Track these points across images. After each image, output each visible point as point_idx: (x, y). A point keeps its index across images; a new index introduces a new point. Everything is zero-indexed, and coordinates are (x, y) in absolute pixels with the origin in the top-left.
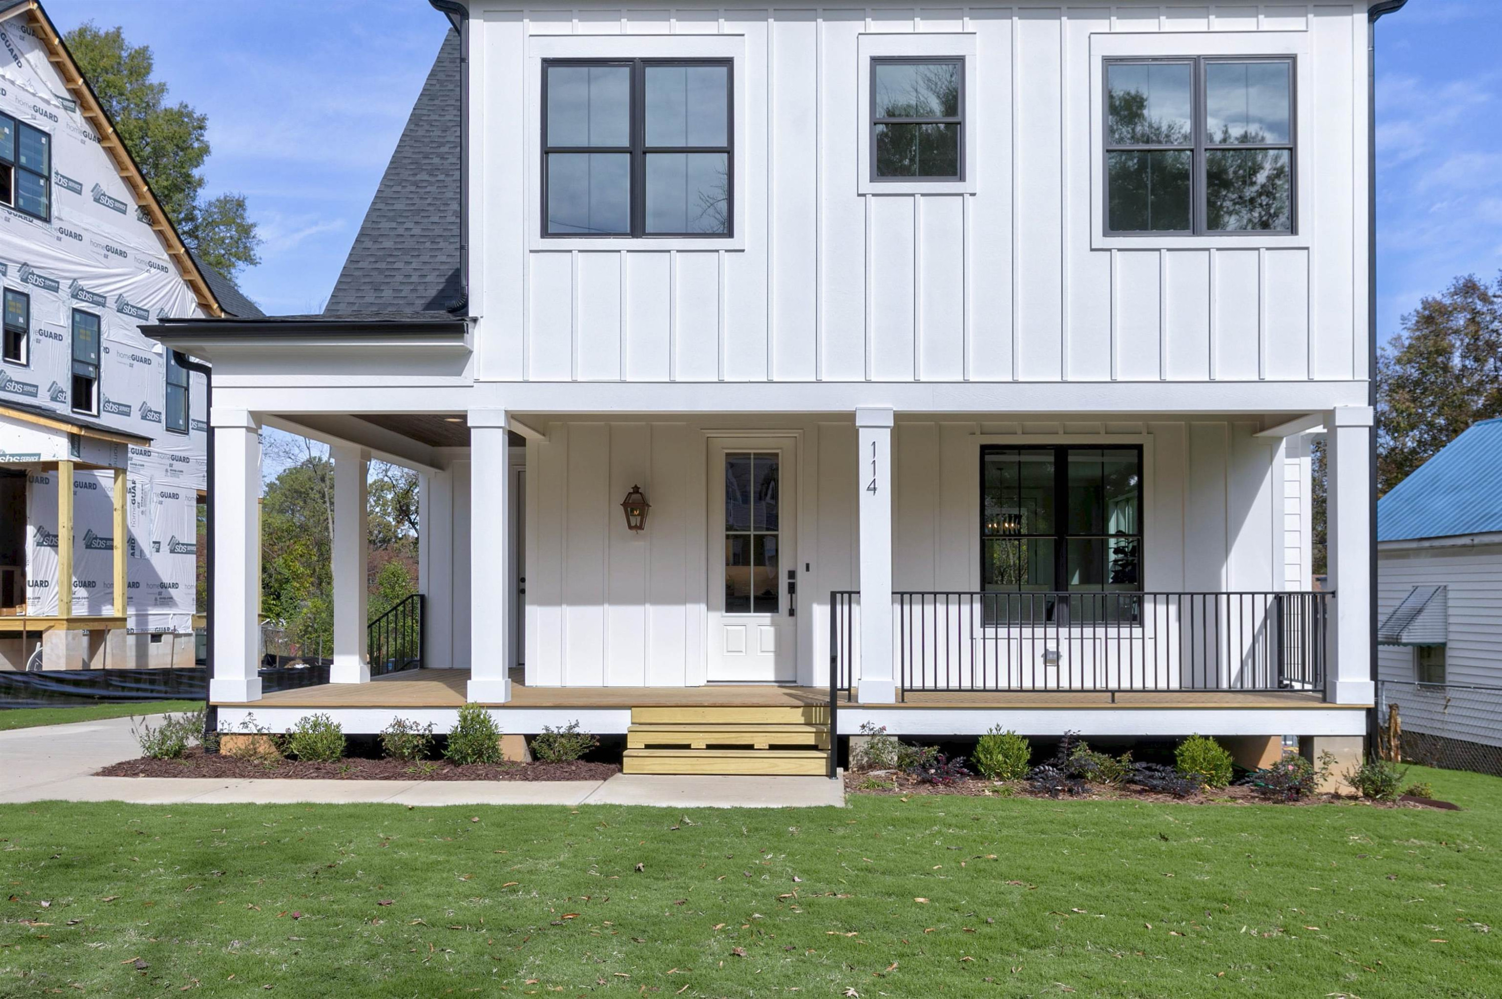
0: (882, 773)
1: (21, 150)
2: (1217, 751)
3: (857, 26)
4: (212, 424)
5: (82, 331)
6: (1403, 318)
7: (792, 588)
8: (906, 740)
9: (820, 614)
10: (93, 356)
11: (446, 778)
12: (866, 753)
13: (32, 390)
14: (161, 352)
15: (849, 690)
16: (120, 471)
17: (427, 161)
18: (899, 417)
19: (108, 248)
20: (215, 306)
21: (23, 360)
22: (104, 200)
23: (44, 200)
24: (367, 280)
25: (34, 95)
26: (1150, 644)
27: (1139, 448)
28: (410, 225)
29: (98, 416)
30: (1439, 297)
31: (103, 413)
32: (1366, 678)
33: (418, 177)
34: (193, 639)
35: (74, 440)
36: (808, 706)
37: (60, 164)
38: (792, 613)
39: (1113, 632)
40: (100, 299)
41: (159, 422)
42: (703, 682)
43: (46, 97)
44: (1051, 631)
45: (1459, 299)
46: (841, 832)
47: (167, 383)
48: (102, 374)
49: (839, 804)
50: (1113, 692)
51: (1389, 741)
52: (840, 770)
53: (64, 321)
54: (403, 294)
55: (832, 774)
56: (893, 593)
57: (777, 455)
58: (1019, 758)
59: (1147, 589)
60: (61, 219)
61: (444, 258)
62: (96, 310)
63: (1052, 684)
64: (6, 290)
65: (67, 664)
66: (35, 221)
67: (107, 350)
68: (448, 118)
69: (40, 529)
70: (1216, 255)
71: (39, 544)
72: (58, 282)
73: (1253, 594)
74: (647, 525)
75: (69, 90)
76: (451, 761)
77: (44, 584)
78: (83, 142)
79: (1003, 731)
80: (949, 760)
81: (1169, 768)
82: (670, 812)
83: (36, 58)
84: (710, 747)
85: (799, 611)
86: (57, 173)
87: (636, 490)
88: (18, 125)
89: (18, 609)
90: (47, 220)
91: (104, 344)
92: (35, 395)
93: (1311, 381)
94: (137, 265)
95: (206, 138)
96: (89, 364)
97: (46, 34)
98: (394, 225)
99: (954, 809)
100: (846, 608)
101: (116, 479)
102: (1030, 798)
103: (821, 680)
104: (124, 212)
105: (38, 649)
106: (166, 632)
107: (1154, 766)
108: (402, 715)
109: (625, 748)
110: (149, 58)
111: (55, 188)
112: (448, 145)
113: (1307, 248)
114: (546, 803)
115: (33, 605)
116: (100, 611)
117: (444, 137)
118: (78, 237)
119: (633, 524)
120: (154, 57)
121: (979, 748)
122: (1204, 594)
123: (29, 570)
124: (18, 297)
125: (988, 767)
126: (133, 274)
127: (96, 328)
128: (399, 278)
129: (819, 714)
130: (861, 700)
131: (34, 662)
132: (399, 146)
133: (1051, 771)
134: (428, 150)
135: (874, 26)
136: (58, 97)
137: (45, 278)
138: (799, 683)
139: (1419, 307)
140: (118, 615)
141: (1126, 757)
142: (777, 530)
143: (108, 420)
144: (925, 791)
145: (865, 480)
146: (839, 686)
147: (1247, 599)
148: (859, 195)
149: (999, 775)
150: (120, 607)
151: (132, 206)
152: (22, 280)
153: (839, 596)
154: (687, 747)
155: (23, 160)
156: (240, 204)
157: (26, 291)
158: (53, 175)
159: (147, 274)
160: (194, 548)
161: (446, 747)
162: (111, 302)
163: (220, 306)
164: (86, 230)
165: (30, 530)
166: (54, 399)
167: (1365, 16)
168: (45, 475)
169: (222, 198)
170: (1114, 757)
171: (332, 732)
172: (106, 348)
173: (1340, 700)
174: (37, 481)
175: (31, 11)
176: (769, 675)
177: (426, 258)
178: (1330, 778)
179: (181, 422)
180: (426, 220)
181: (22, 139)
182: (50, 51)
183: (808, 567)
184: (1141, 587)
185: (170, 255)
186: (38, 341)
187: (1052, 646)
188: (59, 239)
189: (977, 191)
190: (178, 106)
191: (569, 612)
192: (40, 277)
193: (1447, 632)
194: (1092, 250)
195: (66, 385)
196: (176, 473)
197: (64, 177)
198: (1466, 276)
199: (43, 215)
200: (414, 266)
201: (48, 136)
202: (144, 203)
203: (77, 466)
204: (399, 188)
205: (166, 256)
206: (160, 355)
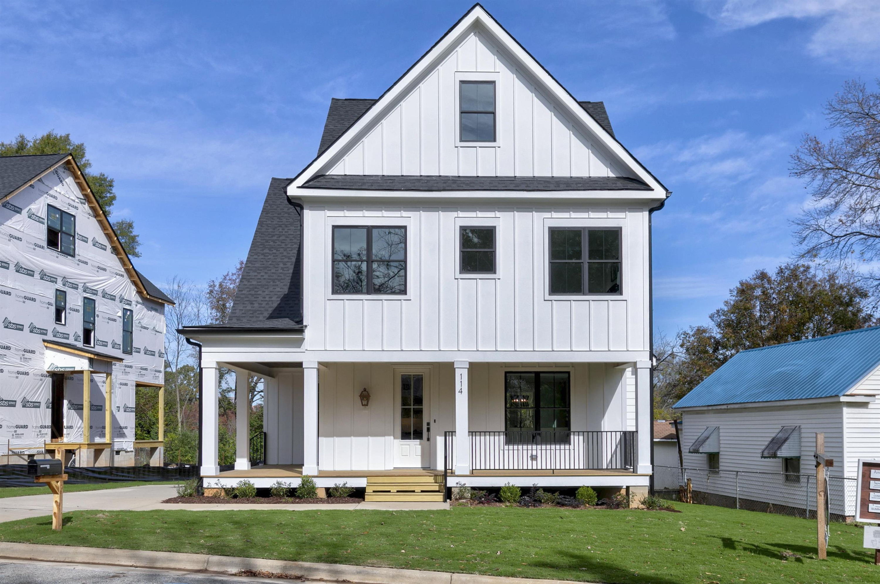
0: (464, 501)
1: (63, 224)
2: (591, 491)
3: (455, 214)
4: (202, 367)
5: (88, 307)
6: (731, 291)
7: (428, 430)
8: (473, 488)
9: (440, 440)
10: (92, 319)
11: (298, 503)
12: (458, 493)
13: (66, 336)
14: (120, 315)
15: (452, 469)
16: (109, 374)
17: (267, 244)
18: (471, 364)
19: (99, 268)
20: (145, 292)
21: (63, 322)
22: (97, 245)
23: (72, 247)
24: (247, 299)
25: (68, 198)
26: (572, 451)
27: (569, 373)
28: (262, 274)
29: (94, 347)
30: (749, 280)
31: (96, 346)
32: (648, 464)
33: (265, 251)
34: (134, 453)
35: (91, 360)
36: (436, 476)
37: (79, 230)
38: (428, 439)
39: (558, 447)
40: (95, 292)
41: (120, 349)
42: (392, 468)
43: (73, 198)
44: (534, 447)
45: (758, 281)
46: (448, 517)
47: (123, 330)
48: (96, 328)
49: (448, 509)
50: (553, 470)
51: (687, 495)
52: (448, 500)
53: (80, 303)
54: (262, 306)
55: (445, 501)
56: (469, 432)
57: (422, 375)
58: (516, 495)
59: (572, 430)
60: (79, 255)
61: (278, 289)
62: (93, 297)
63: (535, 468)
64: (57, 290)
65: (87, 464)
66: (69, 257)
67: (98, 316)
68: (275, 223)
69: (69, 402)
70: (592, 303)
71: (69, 409)
72: (78, 285)
73: (616, 432)
74: (369, 404)
75: (83, 195)
76: (298, 497)
77: (71, 427)
78: (89, 218)
79: (511, 485)
80: (489, 495)
81: (572, 498)
82: (387, 512)
83: (70, 180)
84: (398, 491)
85: (431, 439)
86: (78, 234)
87: (365, 390)
88: (62, 212)
89: (59, 439)
90: (73, 256)
91: (97, 313)
92: (68, 339)
93: (628, 351)
94: (111, 275)
95: (113, 191)
96: (90, 323)
97: (74, 169)
98: (256, 274)
99: (490, 510)
100: (450, 438)
101: (107, 378)
102: (518, 508)
103: (440, 467)
104: (105, 250)
105: (73, 458)
106: (122, 450)
107: (566, 497)
108: (280, 480)
109: (365, 492)
110: (83, 150)
111: (77, 241)
112: (276, 236)
113: (626, 300)
114: (341, 509)
115: (67, 437)
116: (94, 440)
117: (274, 232)
118: (86, 263)
119: (364, 404)
120: (86, 149)
121: (501, 491)
122: (593, 432)
123: (65, 420)
124: (62, 293)
125: (505, 498)
126: (109, 279)
127: (93, 306)
128: (261, 298)
129: (440, 479)
130: (456, 474)
131: (71, 464)
132: (254, 236)
133: (527, 498)
134: (267, 238)
135: (461, 214)
136: (78, 198)
137: (73, 284)
138: (432, 468)
139: (739, 285)
140: (108, 442)
141: (557, 494)
142: (422, 406)
143: (99, 349)
144: (480, 506)
145: (458, 388)
146: (448, 468)
147: (614, 434)
148: (455, 279)
149: (508, 501)
150: (109, 438)
151: (109, 247)
152: (63, 285)
153: (448, 433)
154: (389, 491)
155: (64, 229)
156: (130, 226)
157: (65, 290)
158: (76, 235)
159: (115, 279)
160: (134, 410)
161: (296, 492)
162: (100, 293)
163: (147, 293)
164: (90, 259)
165: (65, 402)
166: (76, 340)
167: (648, 212)
168: (72, 376)
169: (120, 222)
170: (553, 494)
171: (250, 486)
172: (97, 315)
173: (639, 472)
174: (69, 379)
175: (69, 160)
176: (419, 466)
177: (271, 289)
178: (634, 502)
179: (129, 349)
180: (269, 272)
181: (63, 219)
182: (76, 177)
183: (435, 421)
184: (569, 429)
185: (125, 269)
186: (69, 313)
187: (534, 453)
188: (78, 265)
189: (501, 278)
190: (99, 175)
191: (337, 440)
192: (70, 283)
193: (720, 447)
194: (545, 300)
195: (81, 334)
196: (127, 373)
197: (80, 235)
198: (761, 270)
199: (72, 254)
200: (266, 293)
201: (74, 217)
202: (114, 245)
203: (92, 372)
204: (256, 257)
205: (123, 270)
206: (120, 317)
